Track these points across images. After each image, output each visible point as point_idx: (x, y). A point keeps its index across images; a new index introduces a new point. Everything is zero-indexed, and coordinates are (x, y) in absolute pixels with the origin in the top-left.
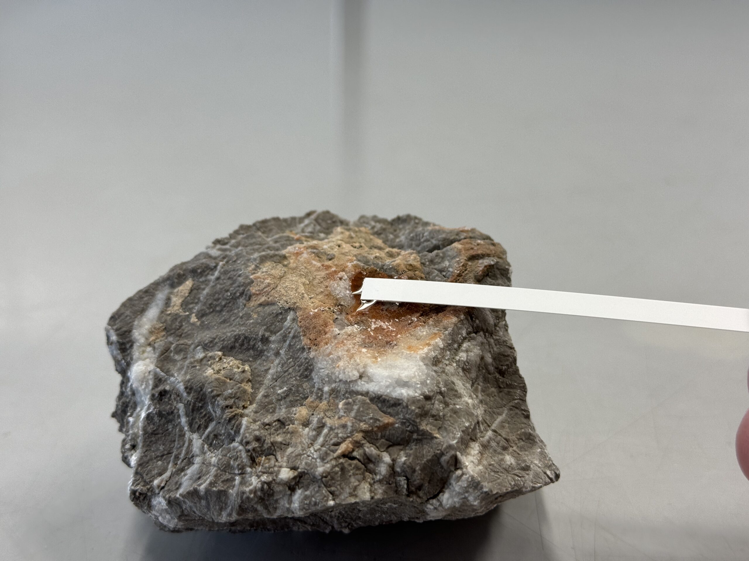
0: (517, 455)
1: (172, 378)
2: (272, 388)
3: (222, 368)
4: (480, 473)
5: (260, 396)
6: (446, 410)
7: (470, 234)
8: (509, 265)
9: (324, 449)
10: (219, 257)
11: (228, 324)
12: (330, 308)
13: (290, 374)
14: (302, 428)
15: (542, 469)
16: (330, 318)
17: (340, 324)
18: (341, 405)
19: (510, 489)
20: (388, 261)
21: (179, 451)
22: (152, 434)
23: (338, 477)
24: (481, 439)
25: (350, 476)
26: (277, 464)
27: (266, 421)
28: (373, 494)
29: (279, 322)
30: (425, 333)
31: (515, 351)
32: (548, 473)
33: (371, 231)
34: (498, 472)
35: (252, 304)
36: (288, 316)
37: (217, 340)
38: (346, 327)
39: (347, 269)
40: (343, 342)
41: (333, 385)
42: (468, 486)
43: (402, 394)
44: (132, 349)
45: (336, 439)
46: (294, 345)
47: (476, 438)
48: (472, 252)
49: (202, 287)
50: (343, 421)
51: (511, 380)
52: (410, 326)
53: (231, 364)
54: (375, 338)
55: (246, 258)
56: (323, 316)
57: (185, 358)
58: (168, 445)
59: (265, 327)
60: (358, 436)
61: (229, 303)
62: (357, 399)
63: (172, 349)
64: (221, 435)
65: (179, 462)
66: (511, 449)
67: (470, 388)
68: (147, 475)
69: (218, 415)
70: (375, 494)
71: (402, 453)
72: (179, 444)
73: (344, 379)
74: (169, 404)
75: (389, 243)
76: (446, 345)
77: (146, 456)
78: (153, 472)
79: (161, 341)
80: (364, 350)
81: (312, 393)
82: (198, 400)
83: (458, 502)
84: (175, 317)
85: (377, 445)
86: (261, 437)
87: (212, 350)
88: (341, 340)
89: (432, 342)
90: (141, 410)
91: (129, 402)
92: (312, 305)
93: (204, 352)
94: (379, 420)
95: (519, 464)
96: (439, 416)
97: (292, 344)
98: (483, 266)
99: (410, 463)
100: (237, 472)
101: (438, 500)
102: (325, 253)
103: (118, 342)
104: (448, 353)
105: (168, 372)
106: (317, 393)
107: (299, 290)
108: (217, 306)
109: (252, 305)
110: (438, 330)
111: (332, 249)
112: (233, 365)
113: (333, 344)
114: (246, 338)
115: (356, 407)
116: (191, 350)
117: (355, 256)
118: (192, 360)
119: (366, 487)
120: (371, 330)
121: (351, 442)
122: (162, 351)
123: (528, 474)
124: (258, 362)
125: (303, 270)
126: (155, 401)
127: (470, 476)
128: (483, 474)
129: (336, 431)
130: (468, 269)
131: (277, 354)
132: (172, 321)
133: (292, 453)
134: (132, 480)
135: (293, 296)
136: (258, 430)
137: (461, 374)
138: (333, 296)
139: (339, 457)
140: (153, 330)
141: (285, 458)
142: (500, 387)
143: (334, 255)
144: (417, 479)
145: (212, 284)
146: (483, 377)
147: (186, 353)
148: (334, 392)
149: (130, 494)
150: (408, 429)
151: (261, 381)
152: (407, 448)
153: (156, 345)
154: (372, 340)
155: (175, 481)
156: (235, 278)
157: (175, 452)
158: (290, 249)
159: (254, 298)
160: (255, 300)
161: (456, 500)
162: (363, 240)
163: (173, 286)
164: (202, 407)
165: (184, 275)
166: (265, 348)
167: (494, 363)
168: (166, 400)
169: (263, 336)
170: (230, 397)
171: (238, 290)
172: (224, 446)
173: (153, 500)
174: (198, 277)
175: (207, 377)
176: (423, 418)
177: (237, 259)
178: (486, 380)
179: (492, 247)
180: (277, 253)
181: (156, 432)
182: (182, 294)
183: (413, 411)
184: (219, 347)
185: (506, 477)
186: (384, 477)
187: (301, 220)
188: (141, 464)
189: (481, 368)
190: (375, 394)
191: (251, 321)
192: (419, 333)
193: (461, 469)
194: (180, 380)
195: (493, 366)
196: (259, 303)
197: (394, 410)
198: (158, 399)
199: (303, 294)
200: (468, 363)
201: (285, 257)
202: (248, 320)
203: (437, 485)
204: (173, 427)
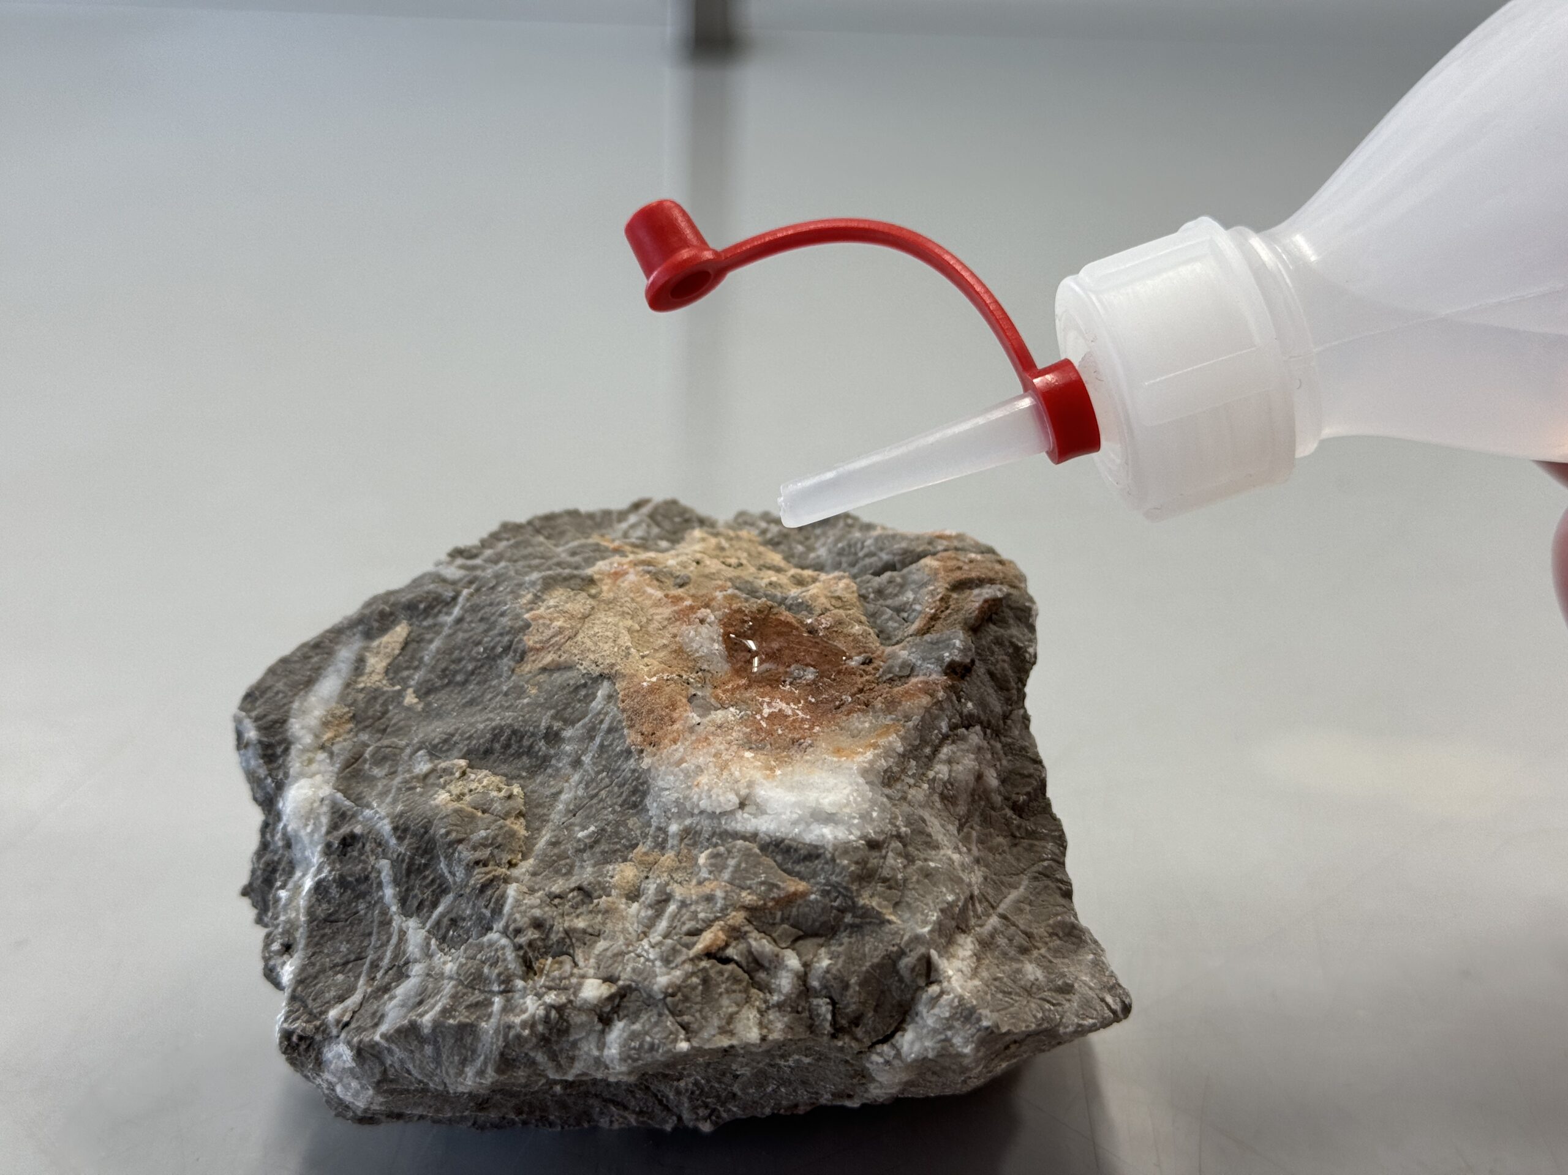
0: (1048, 964)
1: (367, 811)
2: (567, 828)
3: (466, 791)
4: (976, 993)
6: (909, 870)
7: (956, 543)
8: (1031, 600)
9: (669, 941)
10: (461, 580)
11: (480, 707)
12: (680, 676)
13: (601, 800)
14: (627, 903)
15: (1098, 992)
16: (681, 694)
17: (701, 707)
18: (702, 859)
19: (1033, 1026)
20: (794, 592)
21: (379, 953)
22: (325, 920)
23: (696, 996)
24: (977, 929)
25: (721, 994)
26: (575, 971)
27: (556, 889)
28: (765, 1031)
29: (580, 701)
30: (867, 725)
31: (1043, 767)
32: (1109, 999)
33: (760, 539)
34: (1010, 993)
35: (527, 667)
36: (598, 689)
37: (456, 738)
38: (712, 712)
39: (714, 603)
40: (707, 739)
41: (688, 822)
42: (952, 1017)
43: (823, 836)
44: (288, 755)
45: (693, 923)
46: (611, 745)
47: (967, 926)
48: (958, 575)
49: (428, 636)
50: (707, 889)
51: (1035, 824)
52: (839, 711)
53: (485, 782)
54: (770, 733)
55: (516, 582)
56: (668, 689)
57: (392, 774)
58: (357, 943)
59: (553, 711)
60: (737, 918)
61: (482, 666)
62: (734, 846)
63: (367, 755)
64: (464, 919)
65: (379, 975)
66: (1035, 953)
67: (956, 832)
68: (314, 1000)
69: (458, 880)
70: (770, 1031)
71: (823, 951)
72: (379, 939)
73: (709, 810)
74: (360, 861)
75: (795, 561)
76: (908, 748)
77: (313, 964)
78: (327, 995)
79: (345, 740)
80: (748, 755)
81: (645, 836)
82: (420, 852)
83: (933, 1049)
84: (374, 694)
85: (775, 935)
86: (545, 920)
87: (447, 757)
88: (703, 736)
89: (882, 741)
90: (304, 875)
91: (279, 862)
92: (646, 669)
93: (431, 760)
94: (778, 887)
95: (1052, 981)
96: (896, 881)
97: (606, 743)
98: (981, 600)
99: (839, 970)
100: (495, 988)
101: (893, 1046)
102: (671, 574)
103: (260, 742)
104: (913, 763)
105: (358, 800)
106: (655, 838)
107: (620, 642)
108: (456, 672)
109: (527, 669)
110: (892, 719)
111: (685, 567)
112: (488, 785)
113: (687, 743)
114: (514, 732)
115: (732, 862)
116: (406, 758)
117: (730, 579)
118: (407, 776)
119: (751, 1016)
120: (763, 718)
121: (722, 929)
122: (348, 760)
123: (1069, 1000)
124: (539, 779)
125: (628, 605)
126: (332, 857)
127: (956, 997)
128: (981, 993)
129: (693, 908)
130: (952, 607)
131: (577, 763)
132: (368, 702)
133: (606, 950)
134: (283, 1012)
135: (608, 652)
136: (539, 906)
137: (938, 805)
138: (686, 653)
139: (698, 958)
140: (330, 718)
141: (592, 961)
142: (1014, 836)
143: (689, 578)
144: (852, 1001)
145: (446, 631)
146: (982, 815)
147: (396, 763)
148: (690, 836)
149: (280, 1038)
150: (836, 904)
151: (545, 815)
152: (832, 942)
153: (336, 749)
154: (763, 735)
155: (371, 1011)
156: (493, 619)
157: (371, 956)
158: (601, 565)
159: (530, 657)
160: (534, 661)
161: (928, 1044)
162: (745, 555)
163: (369, 635)
164: (426, 866)
165: (391, 614)
166: (552, 752)
167: (1002, 789)
168: (355, 854)
169: (549, 728)
170: (483, 845)
171: (499, 642)
172: (470, 940)
173: (325, 1050)
174: (421, 618)
175: (437, 807)
176: (865, 884)
177: (497, 584)
178: (986, 821)
179: (998, 567)
180: (576, 572)
181: (333, 918)
182: (388, 650)
183: (844, 868)
184: (461, 750)
185: (1025, 1003)
186: (788, 997)
187: (622, 515)
188: (302, 980)
189: (976, 797)
190: (770, 837)
191: (526, 701)
192: (857, 724)
193: (939, 982)
194: (383, 813)
195: (1000, 794)
196: (540, 665)
197: (807, 867)
198: (338, 853)
199: (628, 648)
200: (952, 785)
201: (591, 581)
202: (519, 698)
203: (892, 1017)
204: (367, 908)
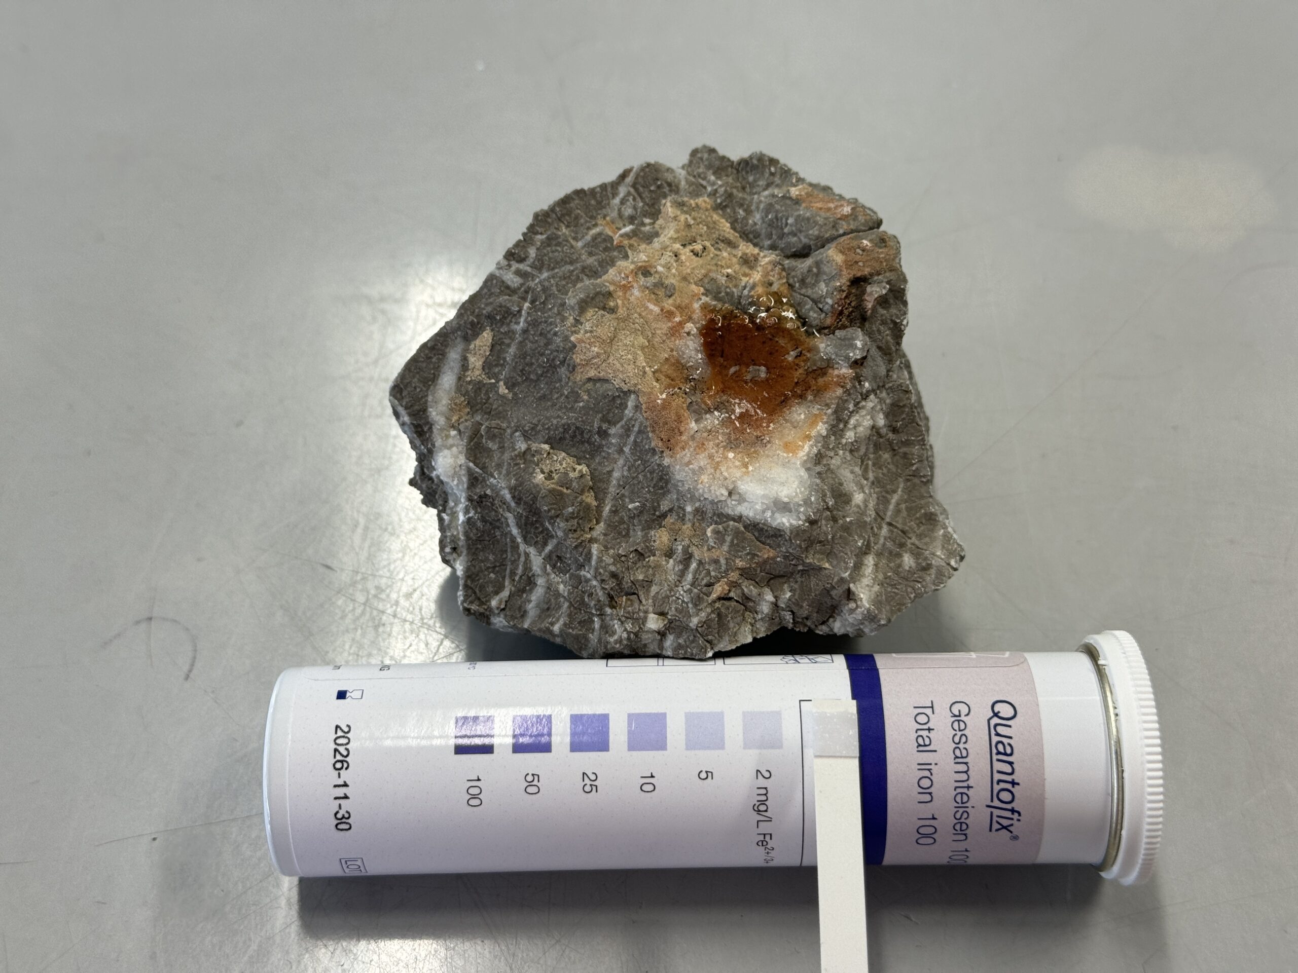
0: (917, 550)
1: (492, 479)
2: (620, 500)
3: (553, 470)
4: (877, 599)
5: (607, 509)
6: (835, 529)
7: (852, 224)
9: (695, 590)
10: (519, 289)
11: (551, 404)
12: (680, 389)
13: (640, 482)
14: (666, 561)
15: (946, 559)
16: (683, 406)
17: (696, 414)
18: (709, 532)
20: (745, 284)
21: (514, 564)
23: (715, 625)
24: (875, 545)
25: (729, 621)
26: (641, 607)
27: (621, 550)
29: (617, 408)
30: (803, 416)
32: (952, 560)
33: (713, 203)
34: (895, 585)
35: (578, 377)
36: (628, 401)
37: (539, 427)
38: (704, 417)
39: (694, 315)
40: (703, 444)
41: (697, 505)
42: (864, 619)
43: (783, 524)
44: (432, 432)
45: (708, 578)
46: (642, 442)
47: (870, 550)
48: (855, 271)
49: (507, 341)
50: (715, 554)
51: (907, 434)
52: (784, 404)
53: (564, 463)
54: (742, 432)
55: (559, 300)
56: (674, 404)
57: (502, 449)
58: (499, 556)
59: (600, 415)
60: (734, 576)
61: (548, 371)
62: (728, 526)
63: (482, 432)
64: (566, 558)
65: (516, 577)
66: (909, 544)
67: (859, 471)
68: (480, 591)
69: (559, 535)
70: (757, 634)
71: (786, 587)
72: (512, 556)
73: (710, 499)
74: (493, 511)
75: (740, 229)
76: (829, 429)
77: (474, 566)
78: (487, 588)
79: (466, 421)
80: (731, 455)
81: (671, 511)
82: (531, 513)
84: (479, 386)
85: (757, 581)
86: (618, 574)
87: (535, 440)
88: (701, 442)
89: (813, 432)
90: (457, 508)
92: (658, 386)
93: (525, 441)
94: (758, 556)
95: (919, 564)
96: (827, 540)
97: (638, 441)
98: (872, 299)
99: (796, 598)
100: (594, 611)
101: (829, 626)
102: (662, 283)
103: (412, 422)
104: (833, 439)
105: (484, 468)
106: (679, 513)
107: (638, 363)
109: (578, 379)
110: (819, 409)
112: (567, 466)
113: (691, 449)
114: (577, 428)
115: (728, 538)
116: (509, 437)
117: (700, 279)
118: (512, 452)
119: (747, 629)
120: (736, 418)
121: (726, 583)
122: (470, 436)
123: (929, 575)
124: (597, 460)
125: (638, 321)
126: (474, 505)
127: (865, 609)
128: (879, 597)
129: (707, 567)
130: (853, 304)
131: (621, 451)
132: (475, 391)
133: (658, 593)
134: (462, 593)
135: (631, 373)
136: (613, 563)
137: (849, 459)
138: (681, 365)
139: (715, 601)
140: (454, 405)
141: (650, 601)
142: (894, 450)
143: (674, 285)
144: (804, 612)
145: (518, 338)
146: (874, 447)
147: (503, 440)
148: (700, 514)
149: (463, 611)
150: (793, 563)
151: (605, 489)
152: (791, 581)
153: (462, 427)
154: (738, 435)
155: (517, 605)
156: (549, 336)
157: (509, 565)
158: (613, 273)
159: (579, 370)
161: (847, 628)
162: (706, 231)
163: (467, 339)
164: (537, 522)
165: (477, 322)
166: (604, 443)
167: (887, 422)
168: (489, 505)
169: (600, 428)
170: (572, 517)
171: (557, 356)
172: (571, 571)
173: (491, 618)
174: (499, 326)
175: (538, 485)
176: (809, 549)
177: (546, 300)
178: (878, 449)
180: (598, 286)
181: (481, 539)
182: (482, 351)
184: (544, 437)
185: (904, 588)
186: (767, 614)
188: (470, 576)
189: (871, 439)
190: (750, 520)
191: (581, 404)
192: (796, 416)
193: (855, 600)
194: (503, 484)
195: (886, 426)
196: (587, 377)
197: (774, 541)
198: (477, 503)
199: (644, 367)
200: (857, 441)
201: (608, 294)
202: (576, 401)
203: (827, 614)
204: (502, 536)
